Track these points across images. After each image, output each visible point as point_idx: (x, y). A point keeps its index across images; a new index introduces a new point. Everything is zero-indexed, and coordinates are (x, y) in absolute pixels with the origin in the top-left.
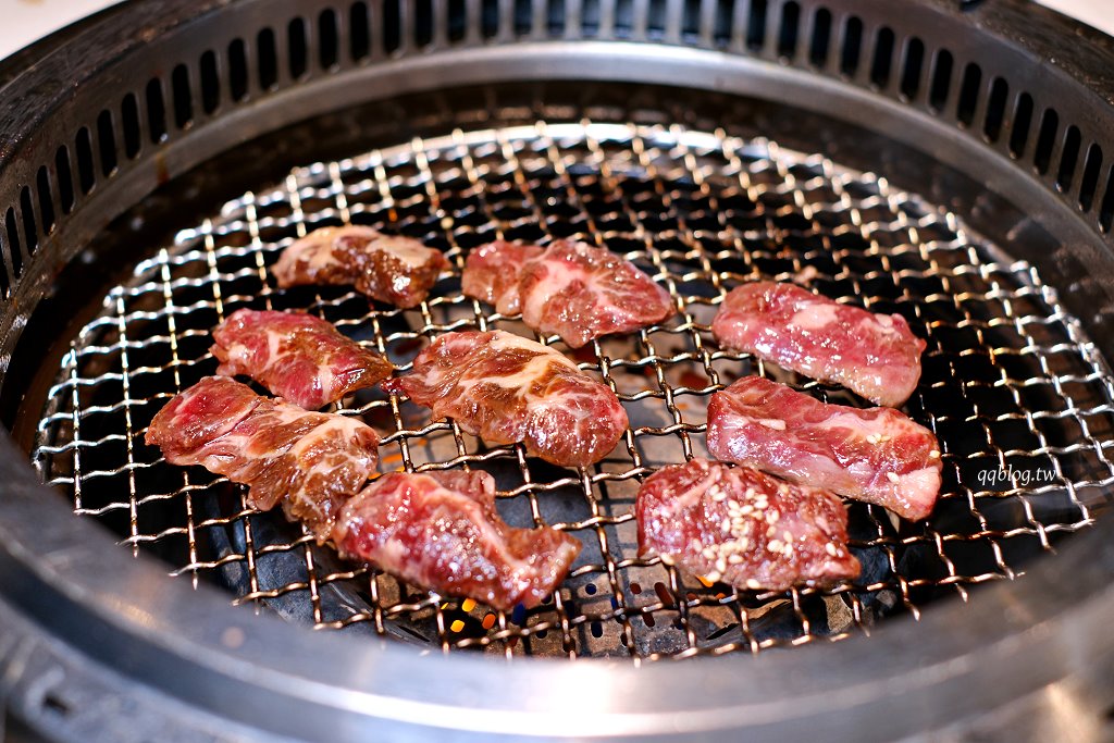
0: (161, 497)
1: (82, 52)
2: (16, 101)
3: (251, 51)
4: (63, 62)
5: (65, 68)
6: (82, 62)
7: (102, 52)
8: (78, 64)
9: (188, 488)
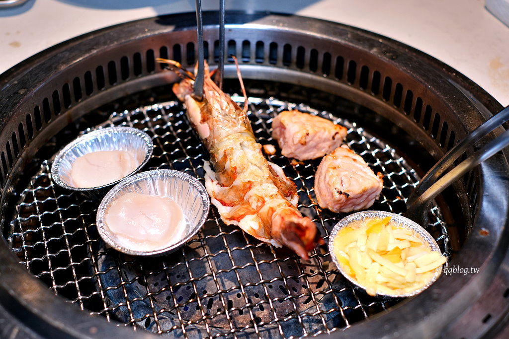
0: (63, 268)
1: (36, 74)
2: (9, 97)
3: (105, 70)
4: (28, 79)
5: (29, 82)
6: (36, 79)
7: (44, 75)
8: (35, 80)
9: (72, 264)
